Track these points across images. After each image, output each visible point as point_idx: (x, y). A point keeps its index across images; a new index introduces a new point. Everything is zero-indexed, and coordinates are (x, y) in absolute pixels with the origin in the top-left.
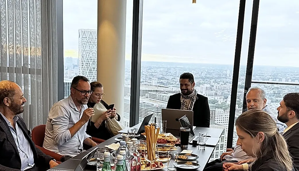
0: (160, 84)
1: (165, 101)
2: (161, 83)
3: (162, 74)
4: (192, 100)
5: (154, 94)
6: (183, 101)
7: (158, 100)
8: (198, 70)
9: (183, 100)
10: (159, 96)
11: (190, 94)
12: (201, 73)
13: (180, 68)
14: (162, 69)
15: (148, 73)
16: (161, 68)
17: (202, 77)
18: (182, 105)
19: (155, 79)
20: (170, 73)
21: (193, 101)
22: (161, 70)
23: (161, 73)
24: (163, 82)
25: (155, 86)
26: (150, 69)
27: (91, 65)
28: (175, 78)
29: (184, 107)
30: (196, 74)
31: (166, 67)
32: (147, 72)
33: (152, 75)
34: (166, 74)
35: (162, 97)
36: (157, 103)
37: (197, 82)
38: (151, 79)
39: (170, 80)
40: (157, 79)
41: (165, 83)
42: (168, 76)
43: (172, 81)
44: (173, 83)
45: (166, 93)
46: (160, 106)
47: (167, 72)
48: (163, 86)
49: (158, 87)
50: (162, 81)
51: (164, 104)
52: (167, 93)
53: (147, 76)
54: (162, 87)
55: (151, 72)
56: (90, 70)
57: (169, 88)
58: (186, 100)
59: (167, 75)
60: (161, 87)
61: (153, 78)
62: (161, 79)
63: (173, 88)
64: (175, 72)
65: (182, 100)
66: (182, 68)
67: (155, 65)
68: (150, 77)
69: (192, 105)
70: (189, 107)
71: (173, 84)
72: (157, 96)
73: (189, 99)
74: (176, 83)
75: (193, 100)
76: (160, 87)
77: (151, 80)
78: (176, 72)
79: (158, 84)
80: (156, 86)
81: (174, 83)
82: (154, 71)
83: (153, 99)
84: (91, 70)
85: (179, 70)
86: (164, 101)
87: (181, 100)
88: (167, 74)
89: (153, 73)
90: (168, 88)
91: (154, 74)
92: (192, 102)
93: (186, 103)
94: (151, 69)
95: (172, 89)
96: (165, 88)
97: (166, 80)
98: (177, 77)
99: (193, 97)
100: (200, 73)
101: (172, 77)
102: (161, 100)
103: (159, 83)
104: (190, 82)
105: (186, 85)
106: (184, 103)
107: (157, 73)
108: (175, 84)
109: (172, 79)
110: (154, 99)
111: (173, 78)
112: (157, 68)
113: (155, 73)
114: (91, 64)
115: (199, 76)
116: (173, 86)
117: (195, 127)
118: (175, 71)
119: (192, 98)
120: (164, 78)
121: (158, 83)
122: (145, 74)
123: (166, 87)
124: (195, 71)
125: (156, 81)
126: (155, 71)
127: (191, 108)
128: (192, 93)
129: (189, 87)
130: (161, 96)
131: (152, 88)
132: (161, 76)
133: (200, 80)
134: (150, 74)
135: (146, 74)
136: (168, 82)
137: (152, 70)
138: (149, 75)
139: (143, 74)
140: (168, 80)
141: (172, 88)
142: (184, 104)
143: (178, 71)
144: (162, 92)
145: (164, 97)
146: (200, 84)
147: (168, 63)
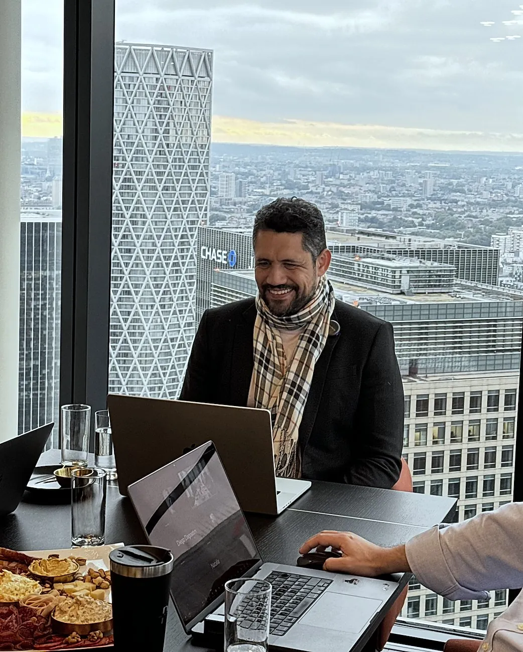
0: (369, 224)
1: (383, 285)
2: (373, 220)
3: (373, 191)
4: (309, 341)
5: (344, 262)
6: (264, 346)
7: (360, 280)
8: (502, 176)
9: (266, 338)
10: (361, 268)
11: (303, 308)
12: (513, 187)
13: (438, 168)
14: (374, 174)
15: (327, 188)
16: (370, 169)
17: (516, 201)
18: (256, 365)
19: (350, 207)
20: (404, 185)
21: (315, 345)
22: (370, 178)
23: (372, 187)
24: (379, 217)
25: (347, 231)
26: (332, 174)
27: (128, 163)
28: (421, 202)
29: (269, 376)
30: (493, 189)
31: (387, 164)
32: (323, 183)
33: (340, 195)
34: (390, 191)
35: (370, 269)
36: (355, 291)
37: (499, 217)
38: (337, 206)
39: (404, 209)
40: (359, 207)
41: (385, 220)
42: (397, 196)
43: (410, 216)
44: (413, 222)
45: (386, 255)
46: (365, 301)
47: (393, 182)
48: (379, 231)
49: (361, 236)
50: (373, 213)
51: (380, 294)
52: (391, 256)
53: (321, 197)
54: (374, 235)
55: (338, 182)
56: (125, 180)
57: (398, 238)
58: (279, 340)
59: (394, 192)
60: (369, 234)
61: (343, 206)
62: (372, 206)
63: (413, 237)
64: (420, 184)
65: (261, 339)
66: (444, 168)
67: (352, 162)
68: (334, 201)
69: (308, 366)
70: (291, 376)
71: (415, 226)
72: (356, 267)
73: (296, 332)
74: (423, 220)
75: (313, 339)
76: (366, 237)
77: (337, 212)
78: (425, 182)
79: (362, 225)
80: (352, 232)
81: (416, 221)
82: (349, 180)
83: (341, 280)
84: (129, 180)
85: (435, 175)
86: (378, 284)
87: (255, 337)
88: (393, 189)
89: (344, 187)
90: (394, 237)
91: (346, 191)
92: (306, 350)
93: (282, 355)
94: (337, 175)
95: (407, 242)
96: (383, 239)
97: (389, 211)
98: (430, 199)
99: (314, 321)
100: (510, 187)
101: (409, 201)
102: (367, 281)
103: (366, 220)
104: (305, 248)
105: (288, 264)
106: (269, 351)
107: (357, 189)
108: (421, 224)
109: (411, 206)
110: (343, 276)
111: (415, 203)
112: (359, 171)
113: (350, 185)
114: (128, 160)
115: (505, 198)
116: (413, 234)
117: (307, 484)
118: (421, 181)
119: (311, 327)
120: (382, 203)
121: (360, 220)
122: (314, 190)
123: (387, 237)
124: (491, 180)
125: (355, 216)
126: (352, 181)
127: (303, 379)
128: (310, 299)
129: (303, 278)
130: (368, 267)
131: (337, 239)
132: (371, 197)
133: (508, 211)
134: (334, 189)
135: (320, 190)
136: (395, 218)
137: (341, 176)
138: (330, 193)
139: (311, 192)
140: (395, 210)
141: (408, 237)
142: (268, 361)
143: (430, 182)
144: (374, 255)
145: (380, 271)
146: (509, 223)
147: (397, 151)
